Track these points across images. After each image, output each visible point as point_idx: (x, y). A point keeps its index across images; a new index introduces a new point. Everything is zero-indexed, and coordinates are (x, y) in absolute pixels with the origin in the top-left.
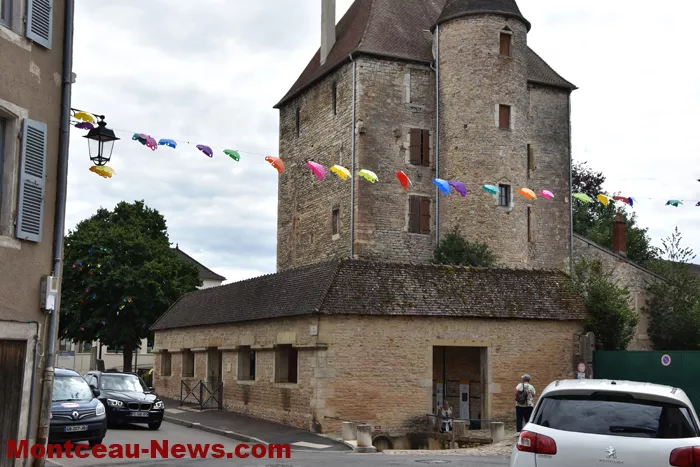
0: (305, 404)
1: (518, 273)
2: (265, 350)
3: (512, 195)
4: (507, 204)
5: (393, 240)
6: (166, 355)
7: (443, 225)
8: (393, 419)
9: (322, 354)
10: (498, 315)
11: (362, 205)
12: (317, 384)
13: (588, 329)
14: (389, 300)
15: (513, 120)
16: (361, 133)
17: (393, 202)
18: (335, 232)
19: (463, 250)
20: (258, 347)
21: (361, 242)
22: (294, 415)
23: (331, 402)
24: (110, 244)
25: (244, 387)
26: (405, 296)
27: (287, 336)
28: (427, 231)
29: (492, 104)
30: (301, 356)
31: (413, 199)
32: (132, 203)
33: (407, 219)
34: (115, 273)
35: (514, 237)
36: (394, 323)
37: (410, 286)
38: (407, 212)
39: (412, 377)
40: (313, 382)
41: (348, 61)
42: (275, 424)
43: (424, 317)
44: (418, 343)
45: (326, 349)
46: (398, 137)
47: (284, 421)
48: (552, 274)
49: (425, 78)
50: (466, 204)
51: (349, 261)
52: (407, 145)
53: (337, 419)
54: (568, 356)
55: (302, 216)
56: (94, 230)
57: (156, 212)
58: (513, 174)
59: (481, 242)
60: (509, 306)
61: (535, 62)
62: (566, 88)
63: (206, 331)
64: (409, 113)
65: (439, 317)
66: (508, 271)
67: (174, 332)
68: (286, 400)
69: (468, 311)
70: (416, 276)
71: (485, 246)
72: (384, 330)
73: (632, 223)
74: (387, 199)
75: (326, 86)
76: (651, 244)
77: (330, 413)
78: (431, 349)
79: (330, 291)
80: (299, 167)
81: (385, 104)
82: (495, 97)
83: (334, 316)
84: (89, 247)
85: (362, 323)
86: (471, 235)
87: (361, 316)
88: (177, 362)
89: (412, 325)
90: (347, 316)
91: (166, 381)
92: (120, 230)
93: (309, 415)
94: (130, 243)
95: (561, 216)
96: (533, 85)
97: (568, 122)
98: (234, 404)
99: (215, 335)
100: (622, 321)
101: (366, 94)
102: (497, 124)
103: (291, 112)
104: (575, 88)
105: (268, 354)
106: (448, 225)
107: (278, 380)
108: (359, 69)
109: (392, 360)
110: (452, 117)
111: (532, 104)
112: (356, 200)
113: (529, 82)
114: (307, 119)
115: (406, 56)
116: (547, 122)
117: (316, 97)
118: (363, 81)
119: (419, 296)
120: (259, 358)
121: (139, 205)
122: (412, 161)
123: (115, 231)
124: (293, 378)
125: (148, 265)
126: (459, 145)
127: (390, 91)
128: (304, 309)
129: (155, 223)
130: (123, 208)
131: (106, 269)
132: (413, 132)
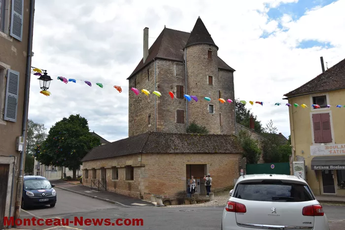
0: (137, 189)
1: (218, 136)
2: (121, 168)
3: (214, 109)
4: (212, 112)
5: (171, 125)
6: (86, 170)
7: (189, 120)
8: (171, 193)
9: (143, 168)
10: (210, 152)
11: (159, 114)
12: (142, 181)
13: (244, 156)
14: (169, 147)
15: (213, 82)
16: (158, 87)
17: (171, 112)
18: (149, 124)
19: (197, 129)
20: (119, 166)
21: (159, 127)
22: (133, 193)
23: (147, 187)
24: (67, 130)
25: (114, 182)
26: (175, 145)
27: (130, 162)
28: (183, 122)
29: (206, 75)
30: (135, 170)
31: (178, 111)
32: (75, 115)
33: (176, 118)
34: (69, 141)
35: (215, 124)
36: (171, 156)
37: (177, 141)
38: (176, 116)
39: (178, 176)
40: (140, 179)
41: (153, 61)
42: (126, 196)
43: (183, 153)
44: (180, 163)
45: (144, 167)
46: (172, 88)
47: (129, 195)
48: (230, 136)
49: (182, 67)
50: (197, 112)
51: (153, 132)
52: (175, 91)
53: (149, 194)
54: (237, 167)
55: (137, 119)
56: (61, 125)
57: (84, 118)
58: (214, 101)
59: (203, 126)
60: (215, 148)
61: (221, 62)
62: (232, 71)
63: (100, 161)
64: (176, 80)
65: (188, 153)
66: (214, 135)
67: (90, 162)
68: (130, 187)
69: (199, 150)
70: (179, 137)
71: (205, 128)
72: (167, 159)
73: (256, 119)
74: (168, 111)
75: (145, 70)
76: (262, 126)
77: (147, 191)
78: (185, 165)
79: (145, 144)
80: (136, 100)
81: (167, 77)
82: (207, 73)
83: (147, 154)
84: (59, 131)
85: (159, 156)
86: (200, 123)
87: (158, 153)
88: (91, 173)
89: (178, 156)
90: (152, 153)
91: (87, 180)
92: (71, 125)
93: (138, 193)
94: (74, 130)
95: (232, 116)
96: (220, 69)
97: (233, 83)
98: (111, 189)
99: (104, 162)
100: (256, 153)
101: (160, 73)
102: (208, 83)
103: (133, 81)
104: (235, 71)
105: (123, 169)
106: (191, 120)
107: (127, 179)
108: (157, 63)
109: (171, 170)
110: (192, 80)
111: (220, 76)
112: (157, 112)
113: (219, 68)
114: (138, 83)
115: (174, 59)
116: (226, 83)
117: (142, 74)
118: (158, 68)
119: (180, 145)
120: (120, 171)
121: (78, 116)
122: (177, 97)
123: (69, 125)
124: (132, 178)
125: (81, 138)
126: (195, 91)
127: (168, 71)
128: (135, 151)
129: (84, 122)
130: (72, 117)
131: (65, 140)
132: (177, 86)
